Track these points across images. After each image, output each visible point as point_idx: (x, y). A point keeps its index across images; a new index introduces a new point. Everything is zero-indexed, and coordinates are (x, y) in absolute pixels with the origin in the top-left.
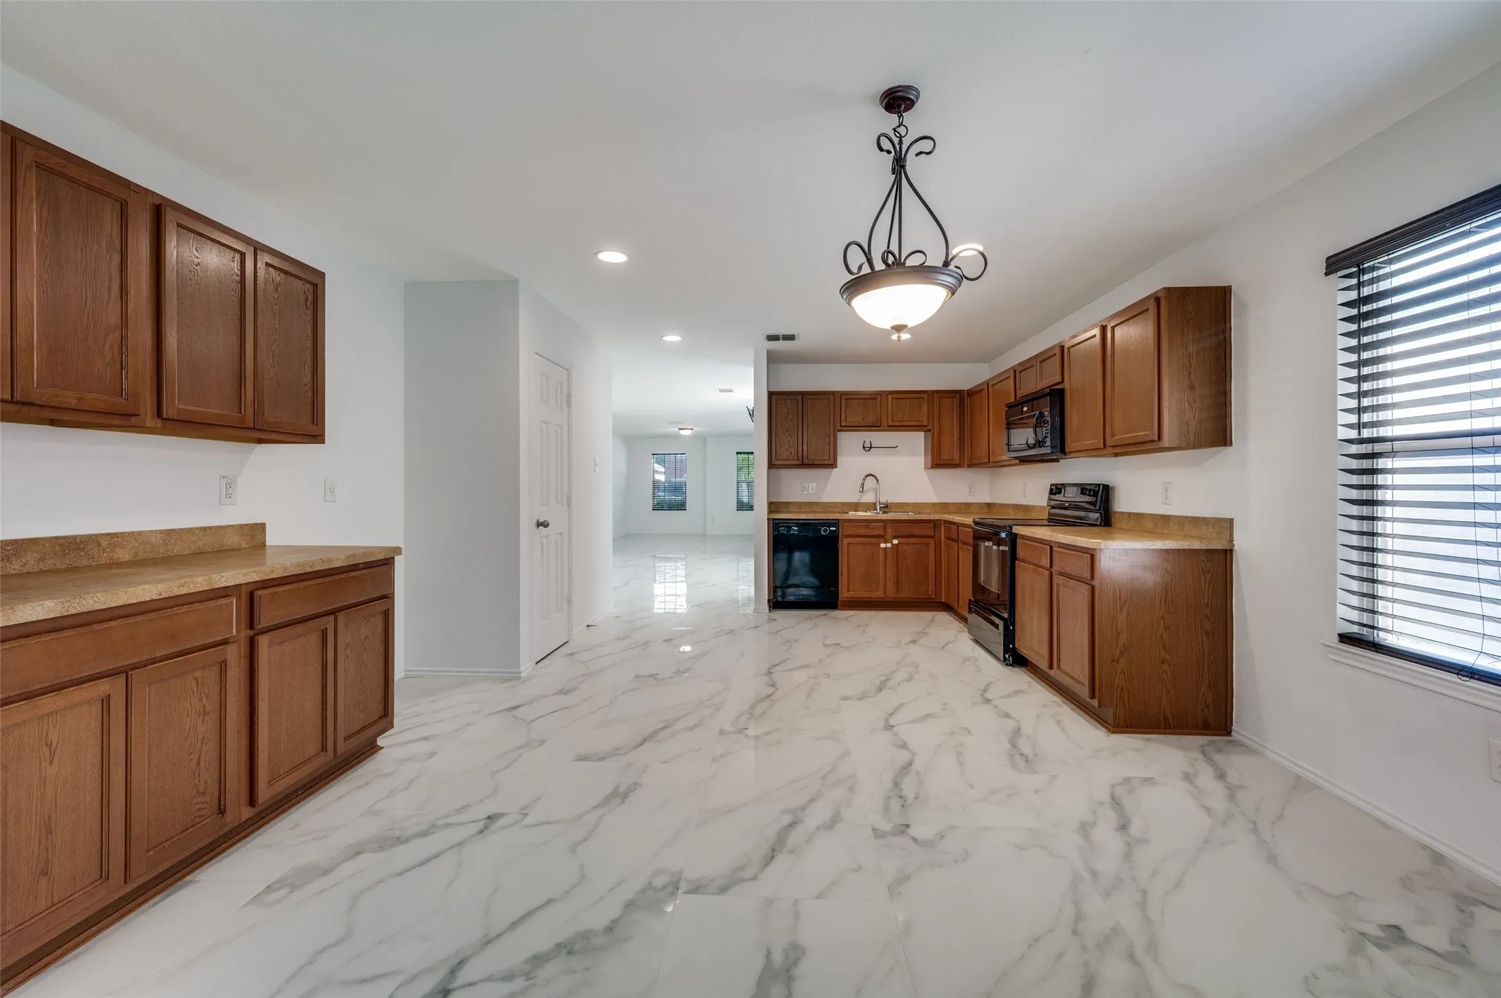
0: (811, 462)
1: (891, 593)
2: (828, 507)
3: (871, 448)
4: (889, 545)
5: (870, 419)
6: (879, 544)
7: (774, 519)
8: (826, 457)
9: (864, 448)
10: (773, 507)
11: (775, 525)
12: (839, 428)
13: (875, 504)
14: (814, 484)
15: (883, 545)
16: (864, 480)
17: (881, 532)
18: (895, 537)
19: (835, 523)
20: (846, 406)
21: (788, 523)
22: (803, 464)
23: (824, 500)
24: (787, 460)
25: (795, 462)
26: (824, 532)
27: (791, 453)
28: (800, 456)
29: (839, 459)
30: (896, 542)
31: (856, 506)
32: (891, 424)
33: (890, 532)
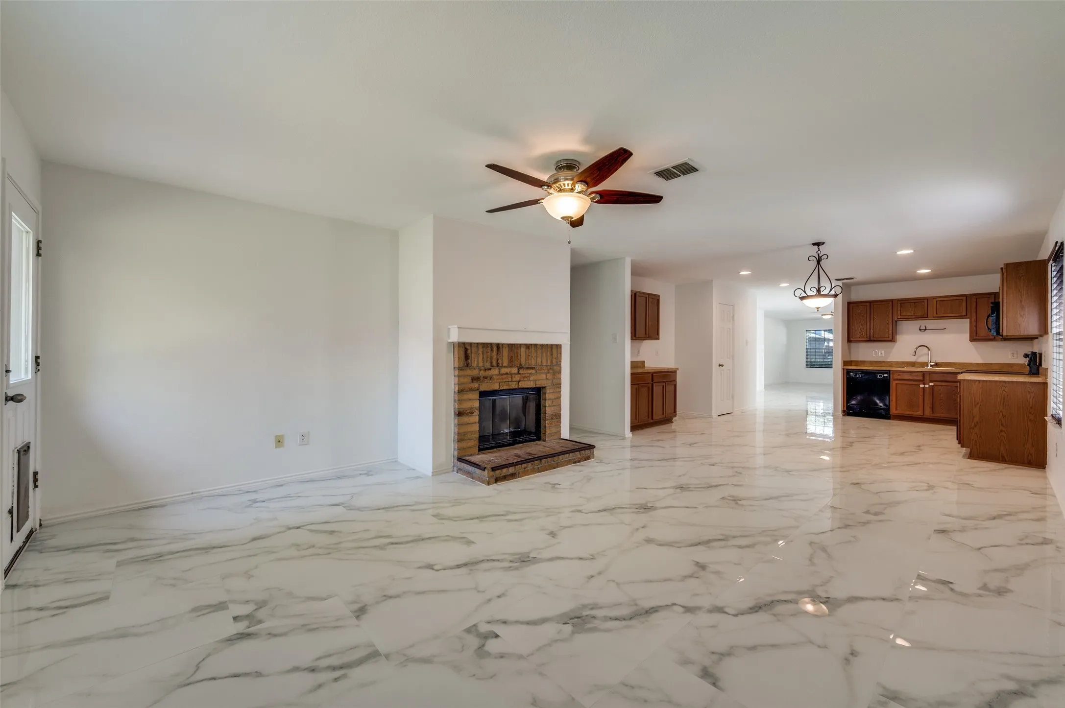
0: (875, 339)
1: (928, 413)
2: (891, 364)
3: (925, 330)
4: (927, 386)
5: (919, 313)
6: (919, 385)
7: (847, 369)
8: (887, 336)
9: (920, 330)
10: (845, 363)
11: (847, 373)
12: (896, 319)
13: (927, 363)
14: (882, 352)
15: (922, 386)
16: (917, 348)
17: (921, 378)
18: (931, 381)
19: (888, 372)
20: (901, 307)
21: (856, 371)
22: (870, 340)
23: (888, 360)
24: (859, 338)
25: (865, 340)
26: (879, 376)
27: (862, 334)
28: (868, 336)
29: (899, 337)
30: (932, 384)
31: (913, 364)
32: (935, 315)
33: (927, 378)
